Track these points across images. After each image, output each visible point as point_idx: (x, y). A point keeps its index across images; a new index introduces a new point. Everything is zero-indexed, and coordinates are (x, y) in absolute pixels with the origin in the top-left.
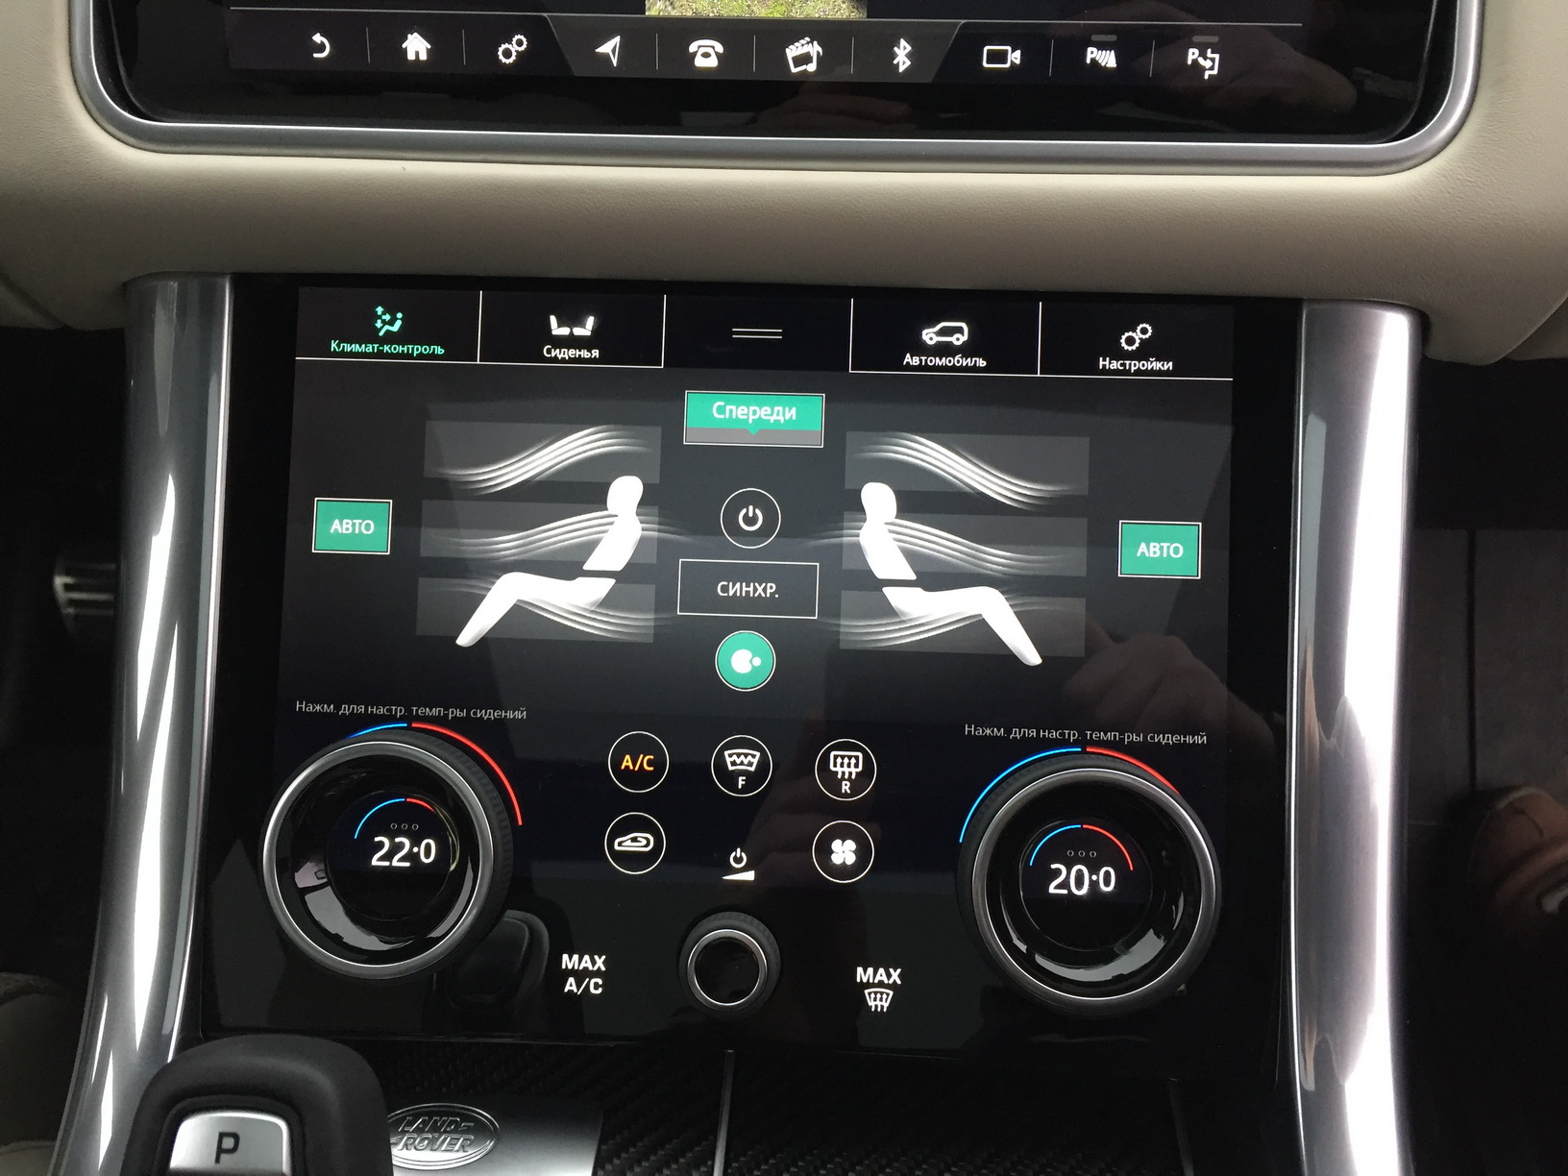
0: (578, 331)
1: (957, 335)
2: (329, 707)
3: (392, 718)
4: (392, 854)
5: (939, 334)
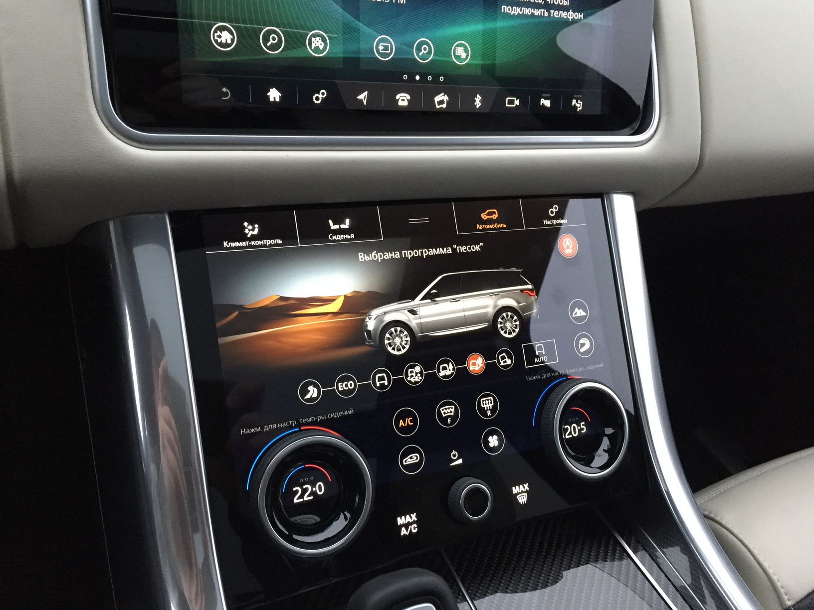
0: (343, 226)
1: (494, 215)
2: (258, 429)
3: (291, 427)
4: (302, 495)
5: (488, 215)
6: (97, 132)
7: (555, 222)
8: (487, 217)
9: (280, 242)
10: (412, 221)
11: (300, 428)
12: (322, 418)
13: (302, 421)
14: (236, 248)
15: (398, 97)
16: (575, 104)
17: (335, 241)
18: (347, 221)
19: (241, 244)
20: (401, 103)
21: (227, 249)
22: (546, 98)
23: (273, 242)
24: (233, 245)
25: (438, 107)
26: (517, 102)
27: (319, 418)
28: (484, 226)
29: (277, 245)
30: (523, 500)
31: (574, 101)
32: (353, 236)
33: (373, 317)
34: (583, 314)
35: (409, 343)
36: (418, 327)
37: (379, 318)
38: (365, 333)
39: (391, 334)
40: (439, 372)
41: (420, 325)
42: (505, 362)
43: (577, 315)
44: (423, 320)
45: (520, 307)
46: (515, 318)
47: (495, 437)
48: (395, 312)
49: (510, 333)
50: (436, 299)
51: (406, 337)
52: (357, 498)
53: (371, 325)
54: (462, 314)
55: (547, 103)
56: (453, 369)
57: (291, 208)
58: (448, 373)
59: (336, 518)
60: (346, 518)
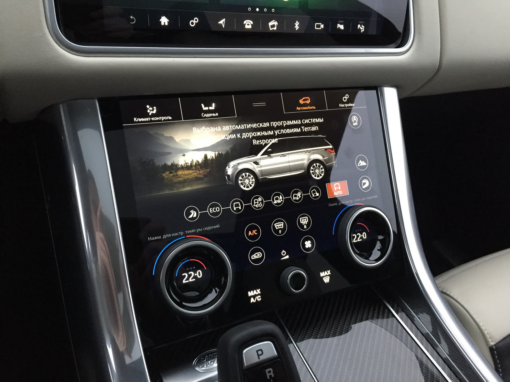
0: (211, 108)
1: (307, 101)
2: (159, 237)
3: (180, 236)
4: (189, 278)
5: (303, 101)
6: (49, 44)
7: (347, 105)
8: (303, 102)
9: (170, 118)
10: (255, 105)
11: (186, 237)
12: (200, 230)
13: (187, 232)
14: (142, 122)
15: (245, 22)
16: (359, 28)
17: (206, 117)
18: (214, 105)
19: (145, 120)
20: (247, 27)
21: (136, 122)
22: (341, 24)
23: (166, 118)
24: (140, 120)
25: (271, 29)
26: (322, 26)
27: (198, 230)
28: (301, 108)
29: (168, 120)
30: (327, 281)
31: (359, 26)
32: (217, 114)
33: (231, 166)
34: (365, 164)
35: (254, 183)
36: (260, 173)
37: (235, 167)
38: (226, 177)
39: (243, 177)
40: (273, 201)
41: (261, 171)
42: (315, 195)
43: (361, 165)
44: (263, 168)
45: (325, 160)
46: (322, 167)
47: (309, 242)
48: (245, 163)
49: (318, 176)
50: (271, 155)
51: (252, 179)
52: (223, 279)
53: (230, 171)
54: (288, 164)
55: (342, 27)
56: (282, 199)
57: (177, 96)
58: (279, 202)
59: (210, 292)
60: (216, 291)
